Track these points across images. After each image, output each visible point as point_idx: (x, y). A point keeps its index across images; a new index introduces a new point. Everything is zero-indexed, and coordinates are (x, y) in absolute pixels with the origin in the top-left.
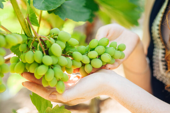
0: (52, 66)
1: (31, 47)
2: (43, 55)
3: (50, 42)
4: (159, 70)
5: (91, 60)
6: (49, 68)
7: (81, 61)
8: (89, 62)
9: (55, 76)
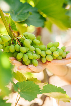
1: (12, 43)
3: (23, 39)
5: (46, 55)
6: (24, 54)
7: (40, 54)
8: (45, 56)
9: (28, 58)
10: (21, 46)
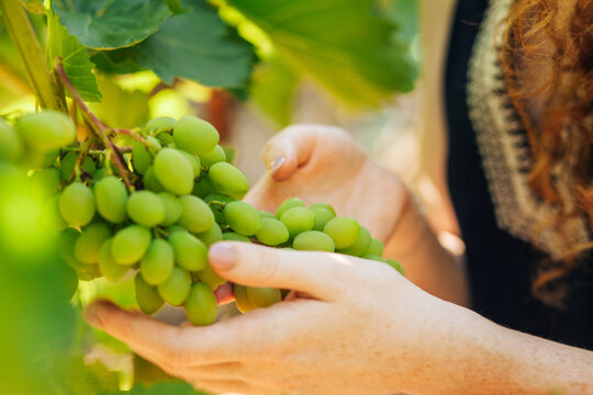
0: (162, 232)
1: (78, 172)
2: (129, 193)
3: (147, 148)
4: (515, 206)
6: (153, 237)
9: (176, 265)
10: (132, 188)
